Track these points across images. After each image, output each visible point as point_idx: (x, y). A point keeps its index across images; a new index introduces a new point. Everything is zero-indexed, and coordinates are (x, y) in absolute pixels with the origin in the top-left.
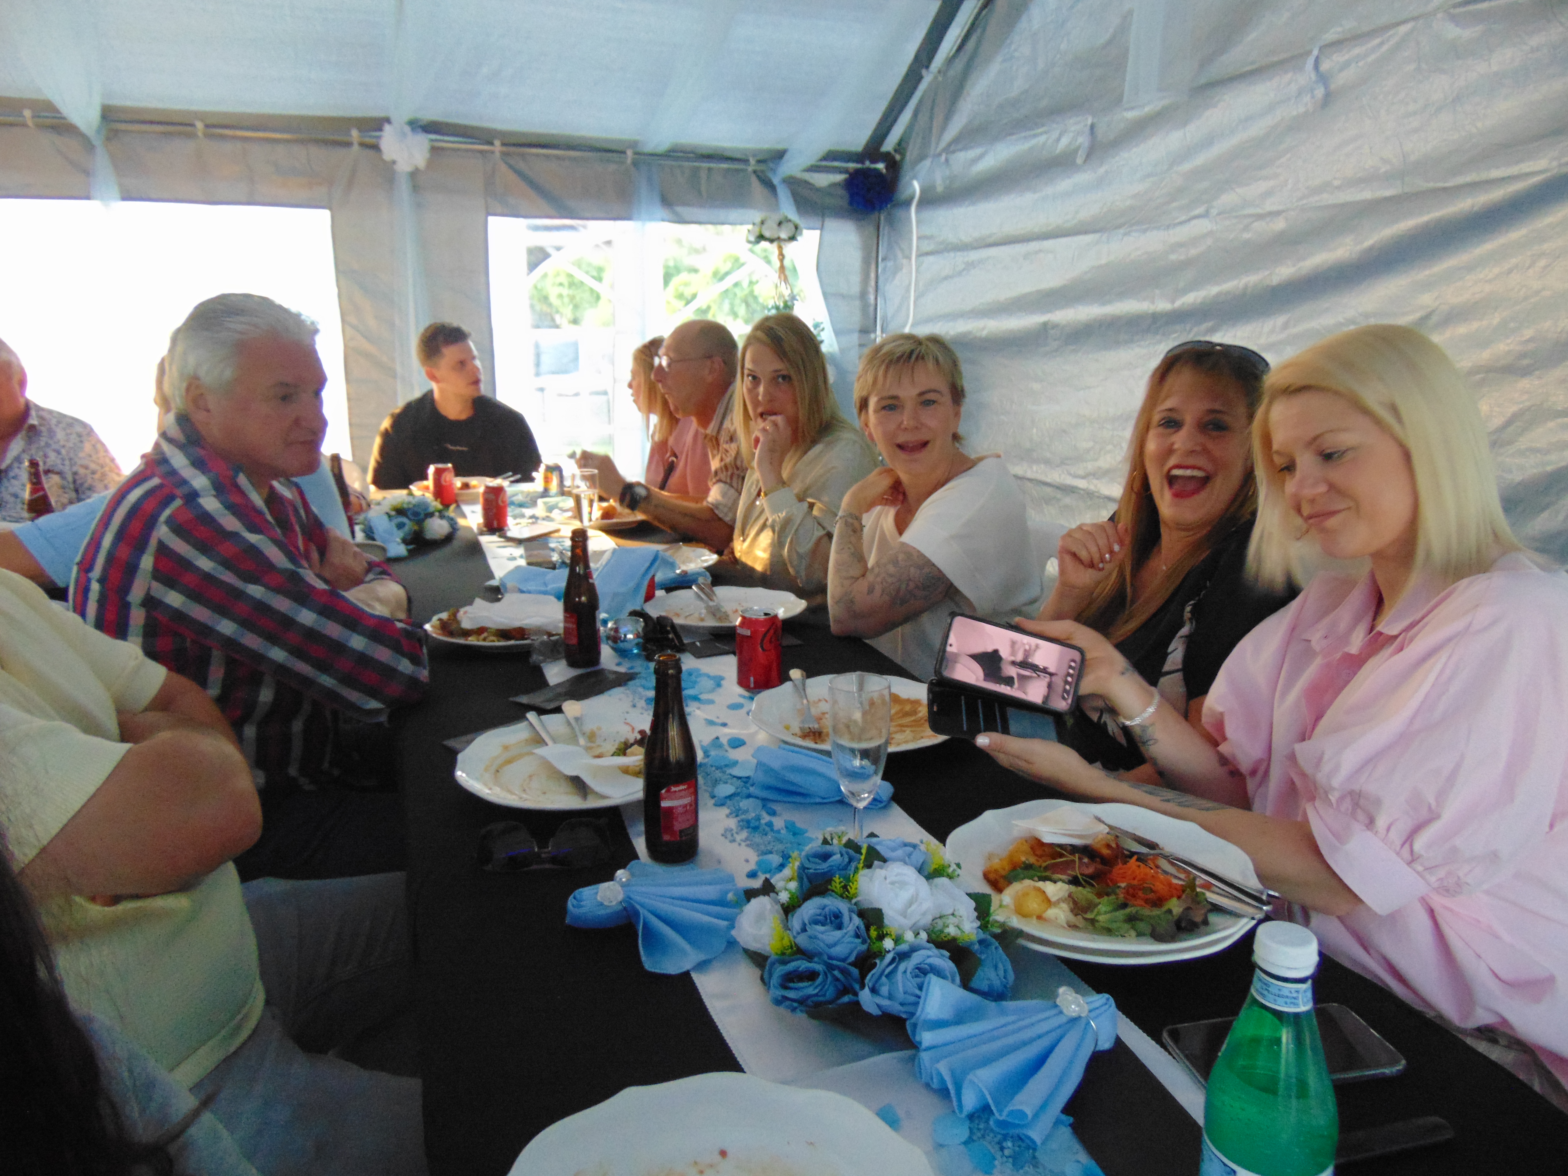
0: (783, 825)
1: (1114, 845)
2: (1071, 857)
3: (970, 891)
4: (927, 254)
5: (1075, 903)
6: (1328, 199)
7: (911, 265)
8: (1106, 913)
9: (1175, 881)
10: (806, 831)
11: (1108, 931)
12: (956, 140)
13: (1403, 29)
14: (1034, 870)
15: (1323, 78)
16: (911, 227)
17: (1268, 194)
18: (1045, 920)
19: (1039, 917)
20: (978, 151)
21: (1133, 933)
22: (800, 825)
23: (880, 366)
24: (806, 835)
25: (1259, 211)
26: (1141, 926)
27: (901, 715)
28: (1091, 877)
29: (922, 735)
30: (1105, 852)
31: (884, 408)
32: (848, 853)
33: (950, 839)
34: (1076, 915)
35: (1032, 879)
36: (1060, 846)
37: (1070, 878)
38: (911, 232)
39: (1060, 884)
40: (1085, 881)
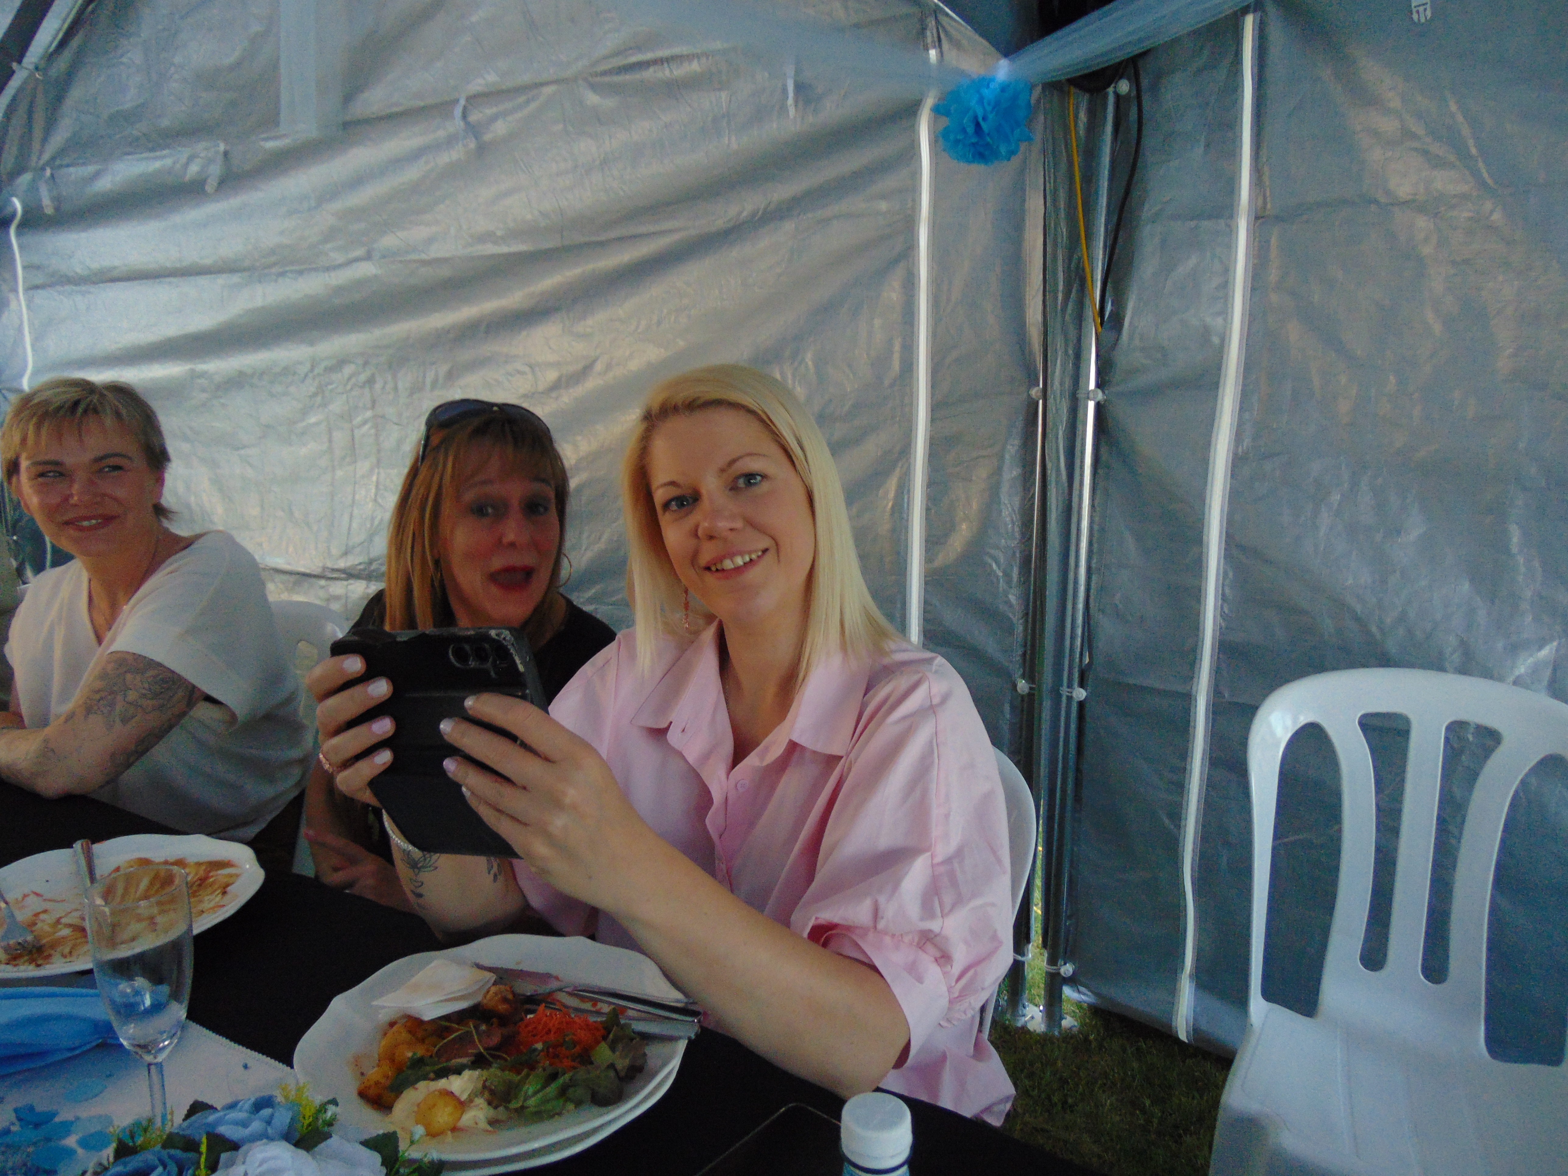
0: (12, 1117)
1: (510, 997)
2: (464, 1029)
3: (366, 1136)
4: (37, 287)
5: (492, 1092)
6: (491, 249)
7: (18, 300)
8: (535, 1093)
9: (592, 1019)
10: (54, 1114)
11: (540, 1116)
12: (62, 152)
13: (549, 90)
14: (426, 1065)
15: (474, 130)
16: (13, 254)
17: (430, 241)
18: (461, 1130)
19: (454, 1129)
20: (91, 169)
21: (571, 1106)
22: (41, 1107)
23: (28, 421)
24: (57, 1119)
25: (424, 256)
26: (578, 1092)
27: (158, 886)
28: (498, 1048)
29: (200, 908)
30: (502, 1007)
31: (42, 475)
32: (171, 1157)
33: (298, 1056)
34: (496, 1108)
35: (425, 1078)
36: (447, 1018)
37: (473, 1058)
38: (13, 260)
39: (467, 1074)
40: (493, 1056)
